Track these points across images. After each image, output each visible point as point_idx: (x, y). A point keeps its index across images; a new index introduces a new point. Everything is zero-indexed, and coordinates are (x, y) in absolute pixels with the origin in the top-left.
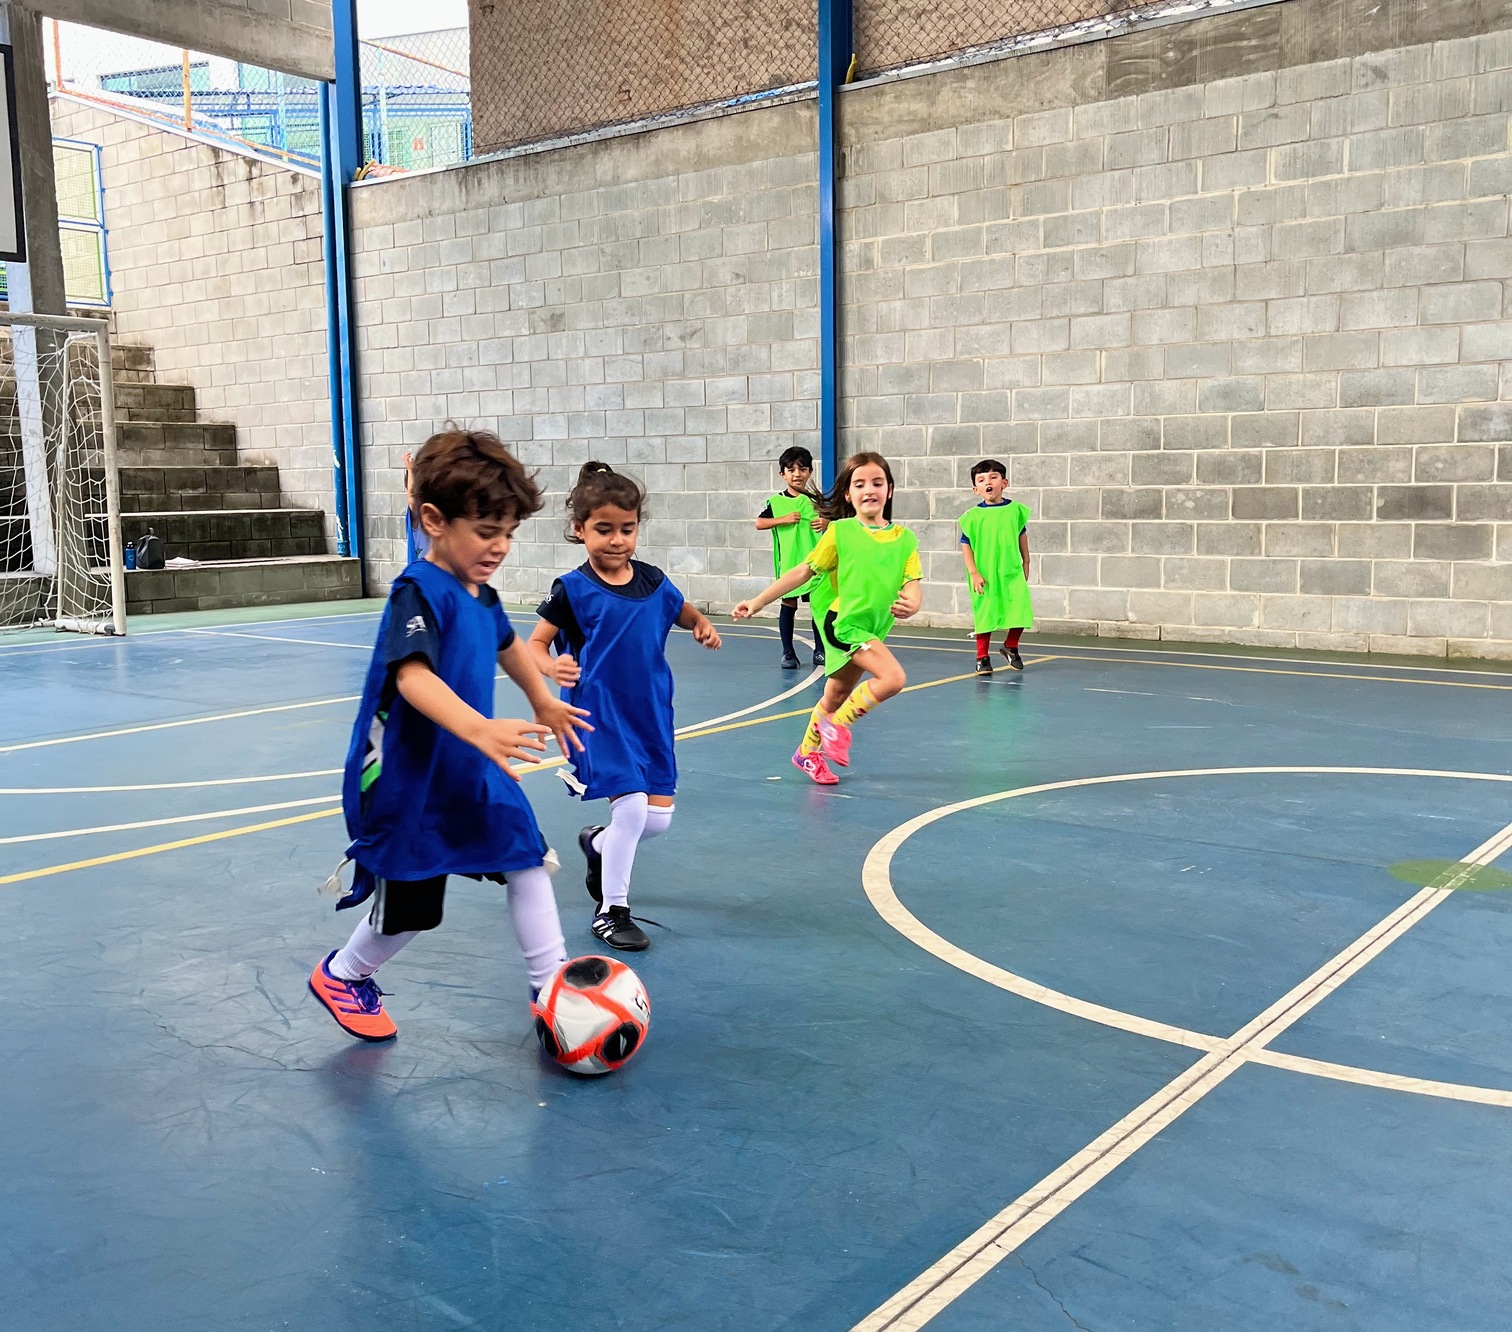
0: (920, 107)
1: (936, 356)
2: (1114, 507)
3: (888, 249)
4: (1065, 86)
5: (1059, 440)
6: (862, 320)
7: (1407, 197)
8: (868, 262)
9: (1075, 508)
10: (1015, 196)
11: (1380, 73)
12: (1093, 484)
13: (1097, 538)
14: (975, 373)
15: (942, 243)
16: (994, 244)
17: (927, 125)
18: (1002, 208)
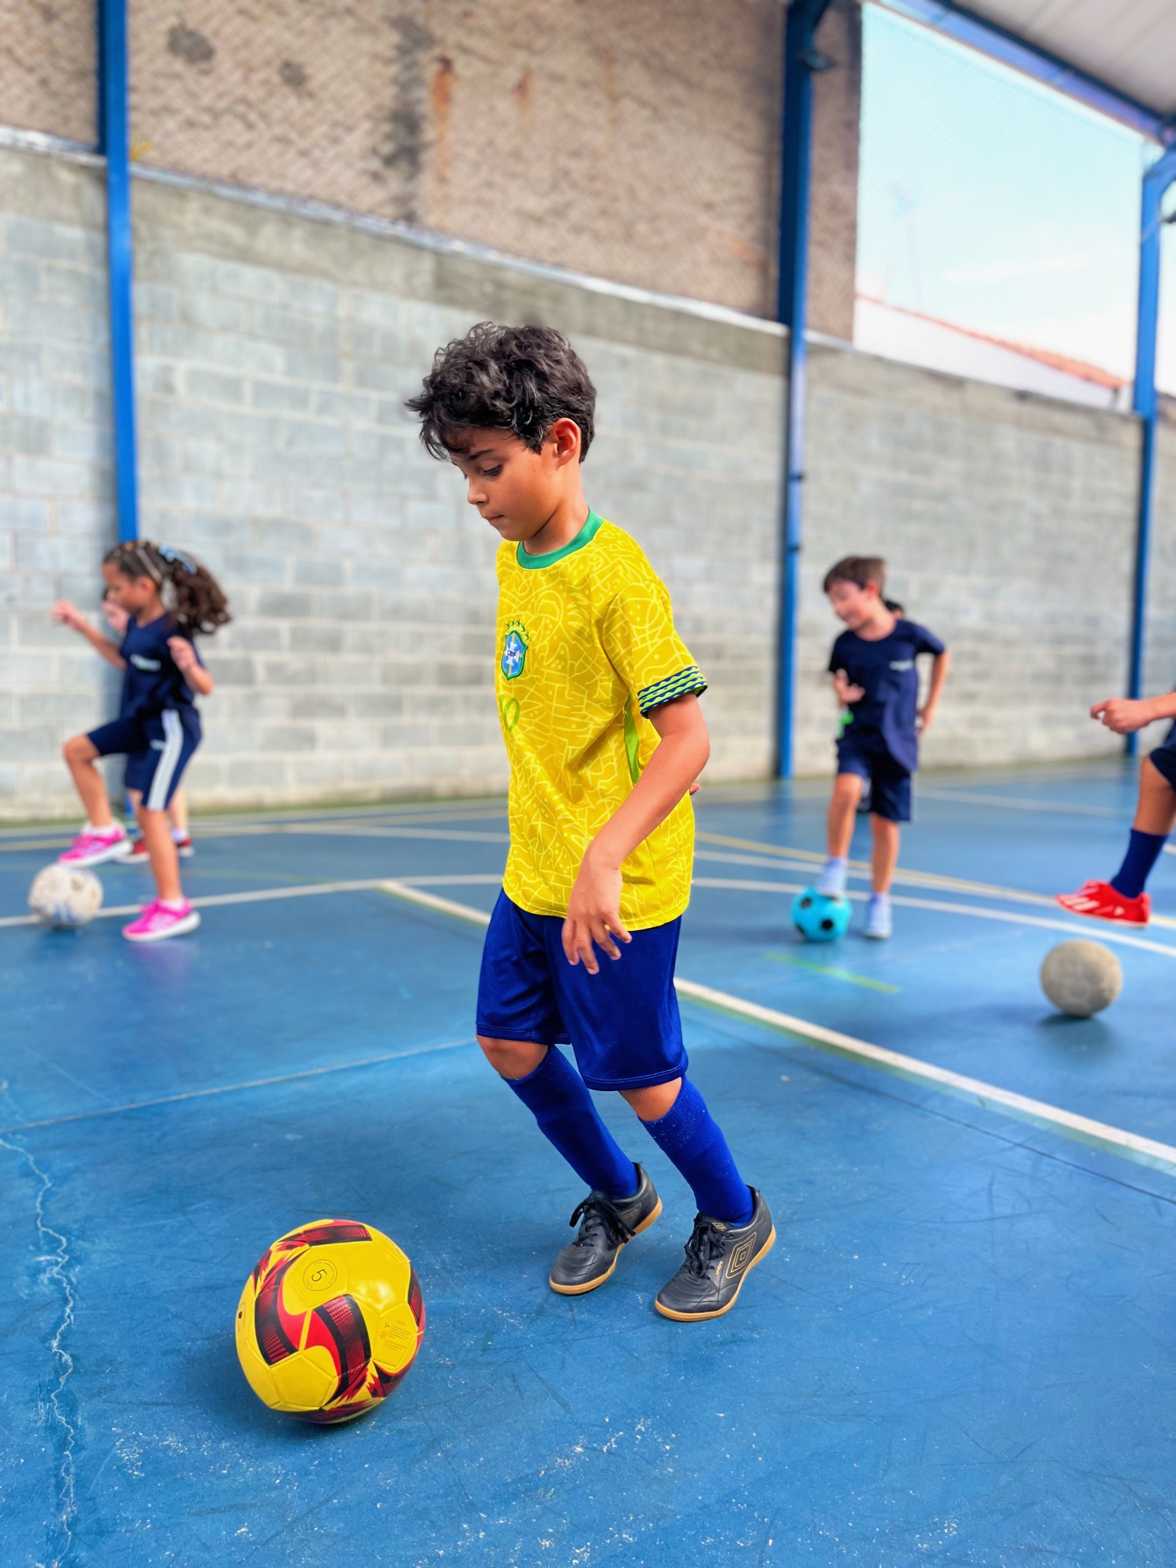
0: (237, 234)
1: (262, 511)
2: (447, 676)
3: (196, 379)
4: (397, 275)
5: (396, 613)
6: (162, 455)
7: (640, 457)
8: (168, 388)
9: (411, 677)
10: (348, 367)
11: (624, 363)
12: (427, 656)
13: (433, 705)
14: (305, 535)
15: (264, 392)
16: (324, 408)
17: (244, 255)
18: (333, 372)
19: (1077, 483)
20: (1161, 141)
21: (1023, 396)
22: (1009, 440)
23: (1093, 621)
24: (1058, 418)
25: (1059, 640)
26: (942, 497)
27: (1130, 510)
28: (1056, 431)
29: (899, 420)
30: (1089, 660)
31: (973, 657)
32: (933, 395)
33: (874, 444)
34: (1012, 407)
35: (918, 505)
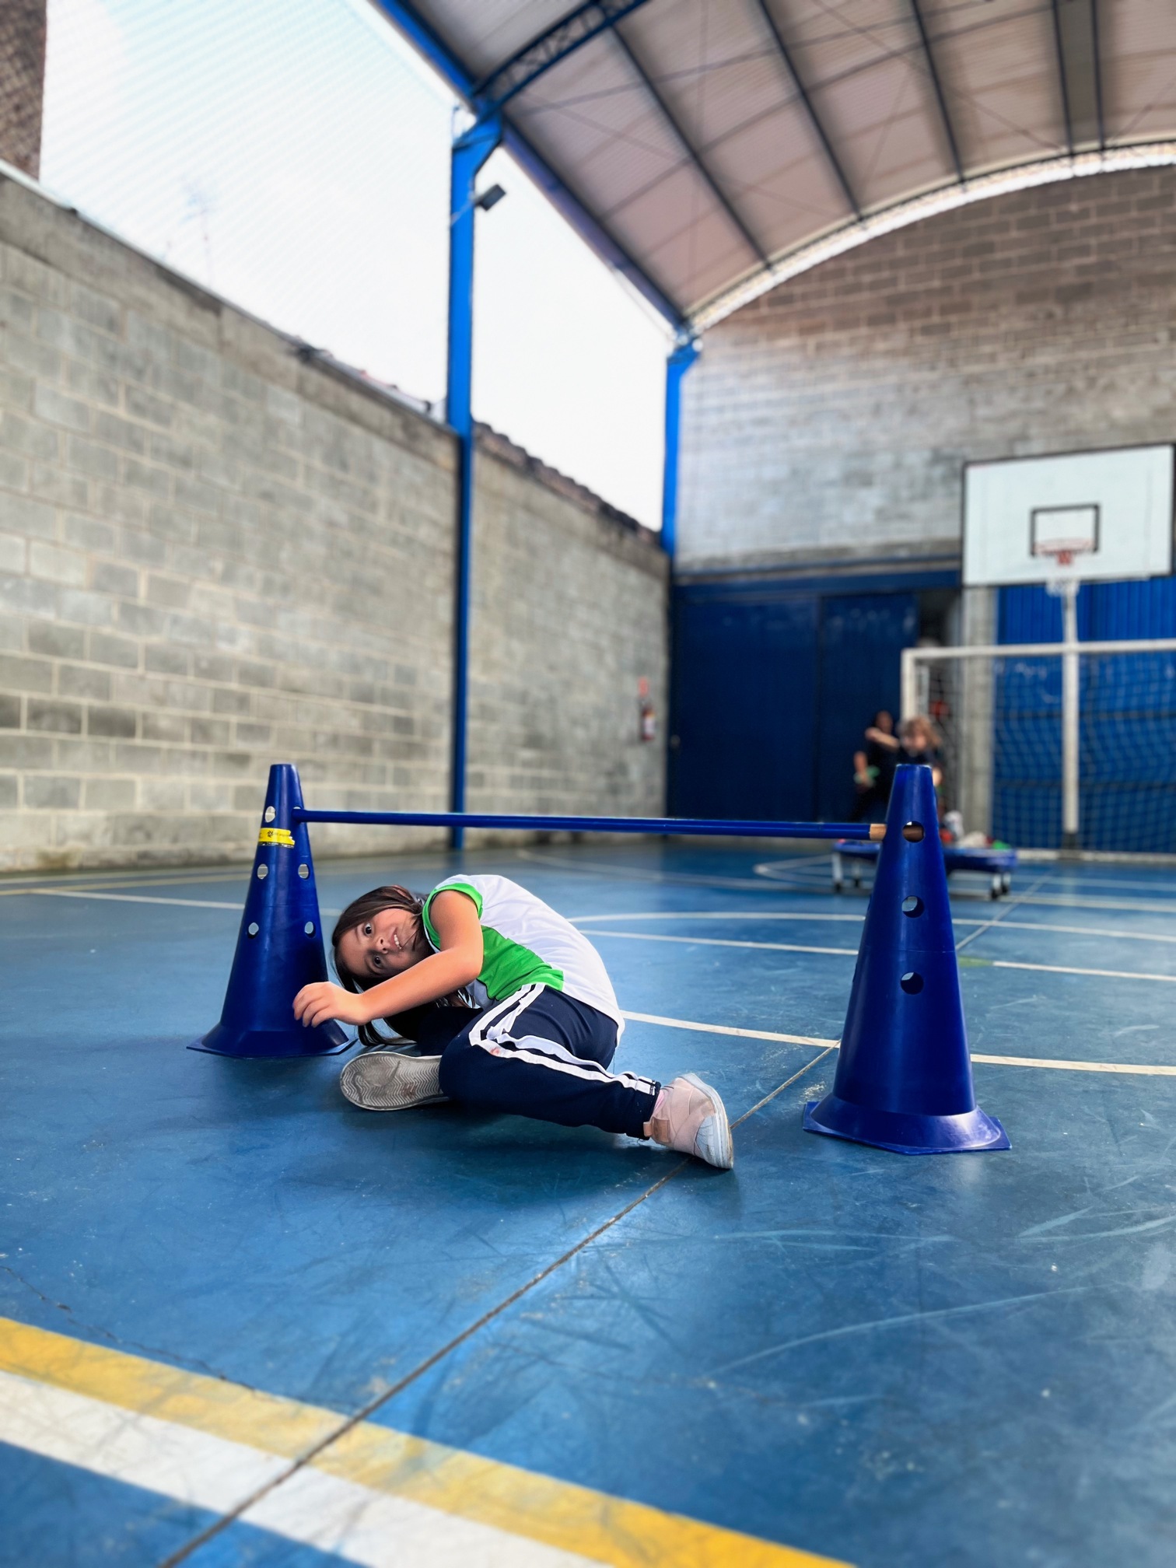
19: (382, 493)
20: (474, 109)
21: (306, 354)
22: (289, 410)
23: (406, 676)
24: (356, 402)
25: (365, 696)
26: (185, 461)
27: (448, 544)
28: (354, 418)
29: (112, 325)
30: (403, 725)
31: (243, 702)
32: (172, 308)
33: (66, 345)
34: (294, 365)
35: (147, 463)
